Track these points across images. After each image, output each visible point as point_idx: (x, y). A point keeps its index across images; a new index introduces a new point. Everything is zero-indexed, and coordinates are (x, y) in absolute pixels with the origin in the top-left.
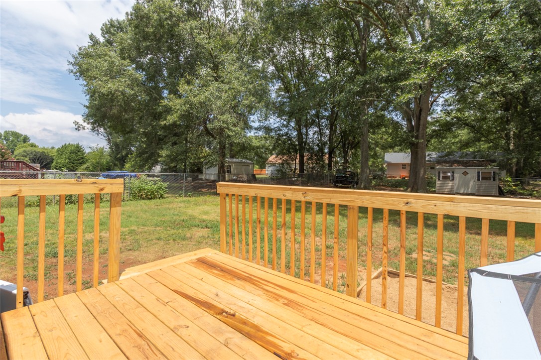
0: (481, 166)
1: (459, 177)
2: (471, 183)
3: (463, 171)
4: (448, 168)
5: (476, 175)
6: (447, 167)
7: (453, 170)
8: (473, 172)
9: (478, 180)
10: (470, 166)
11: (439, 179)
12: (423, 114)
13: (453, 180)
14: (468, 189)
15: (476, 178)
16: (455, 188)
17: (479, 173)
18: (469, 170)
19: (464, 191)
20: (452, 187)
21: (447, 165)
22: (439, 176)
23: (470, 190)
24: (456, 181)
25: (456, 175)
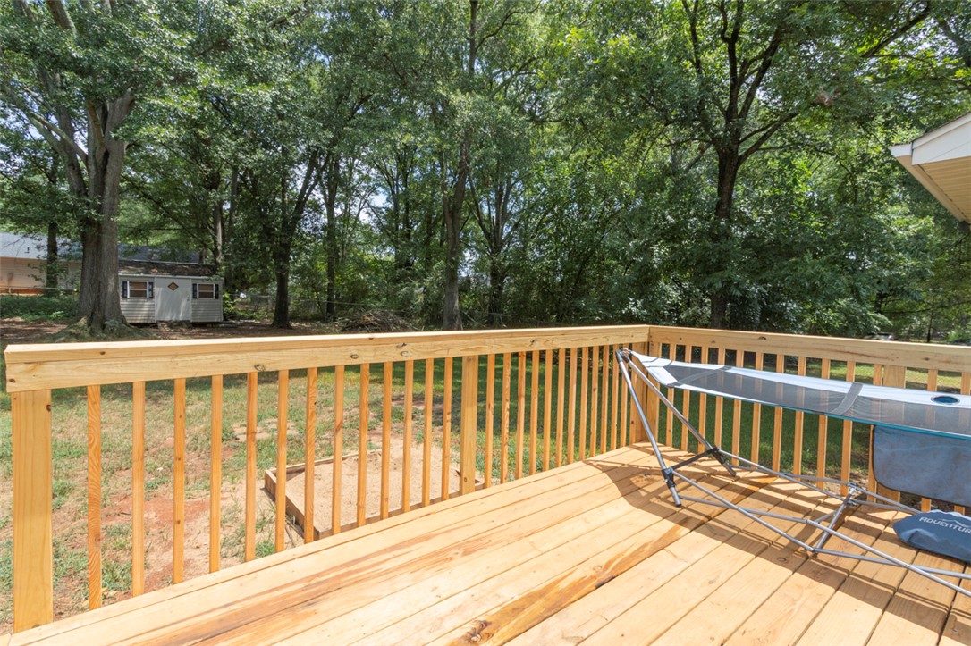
0: (199, 274)
1: (163, 292)
2: (184, 304)
3: (170, 281)
4: (142, 275)
5: (190, 290)
6: (138, 273)
7: (151, 280)
8: (185, 284)
9: (195, 297)
10: (179, 274)
11: (124, 297)
12: (112, 164)
13: (152, 297)
14: (178, 312)
15: (191, 295)
16: (156, 313)
17: (194, 285)
18: (179, 280)
19: (172, 317)
20: (151, 311)
21: (139, 270)
22: (125, 291)
23: (181, 315)
24: (158, 301)
25: (156, 289)
